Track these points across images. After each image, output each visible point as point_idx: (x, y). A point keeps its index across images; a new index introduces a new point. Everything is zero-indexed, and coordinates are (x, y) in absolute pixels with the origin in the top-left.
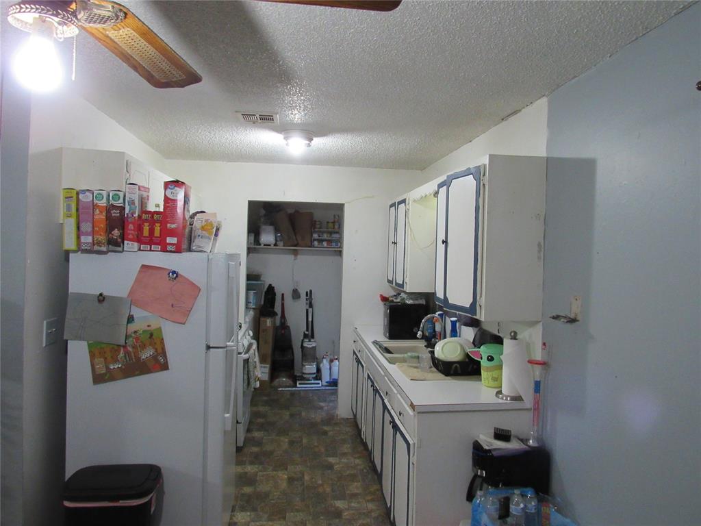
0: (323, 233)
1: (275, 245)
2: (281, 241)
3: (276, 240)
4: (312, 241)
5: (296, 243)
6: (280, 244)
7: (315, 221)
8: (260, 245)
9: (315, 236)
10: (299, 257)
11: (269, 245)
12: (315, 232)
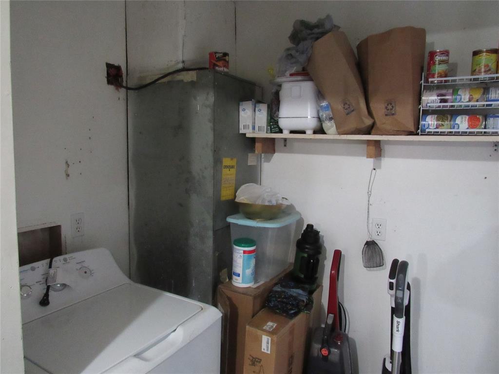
0: (455, 89)
1: (320, 130)
2: (331, 119)
3: (319, 119)
4: (420, 114)
5: (368, 122)
6: (330, 127)
7: (432, 54)
8: (281, 131)
9: (430, 100)
10: (387, 162)
11: (304, 132)
12: (430, 88)
